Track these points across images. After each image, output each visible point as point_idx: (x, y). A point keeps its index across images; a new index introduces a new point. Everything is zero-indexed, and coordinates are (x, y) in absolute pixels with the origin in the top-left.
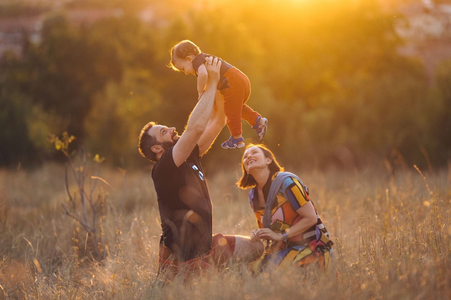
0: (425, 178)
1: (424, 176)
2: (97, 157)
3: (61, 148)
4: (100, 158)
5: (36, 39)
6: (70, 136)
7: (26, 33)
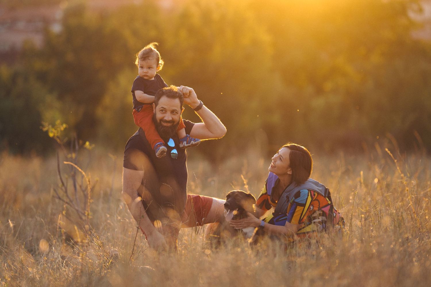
0: (396, 161)
1: (395, 159)
2: (87, 143)
3: (54, 135)
4: (90, 145)
5: (56, 28)
6: (62, 124)
7: (47, 22)
